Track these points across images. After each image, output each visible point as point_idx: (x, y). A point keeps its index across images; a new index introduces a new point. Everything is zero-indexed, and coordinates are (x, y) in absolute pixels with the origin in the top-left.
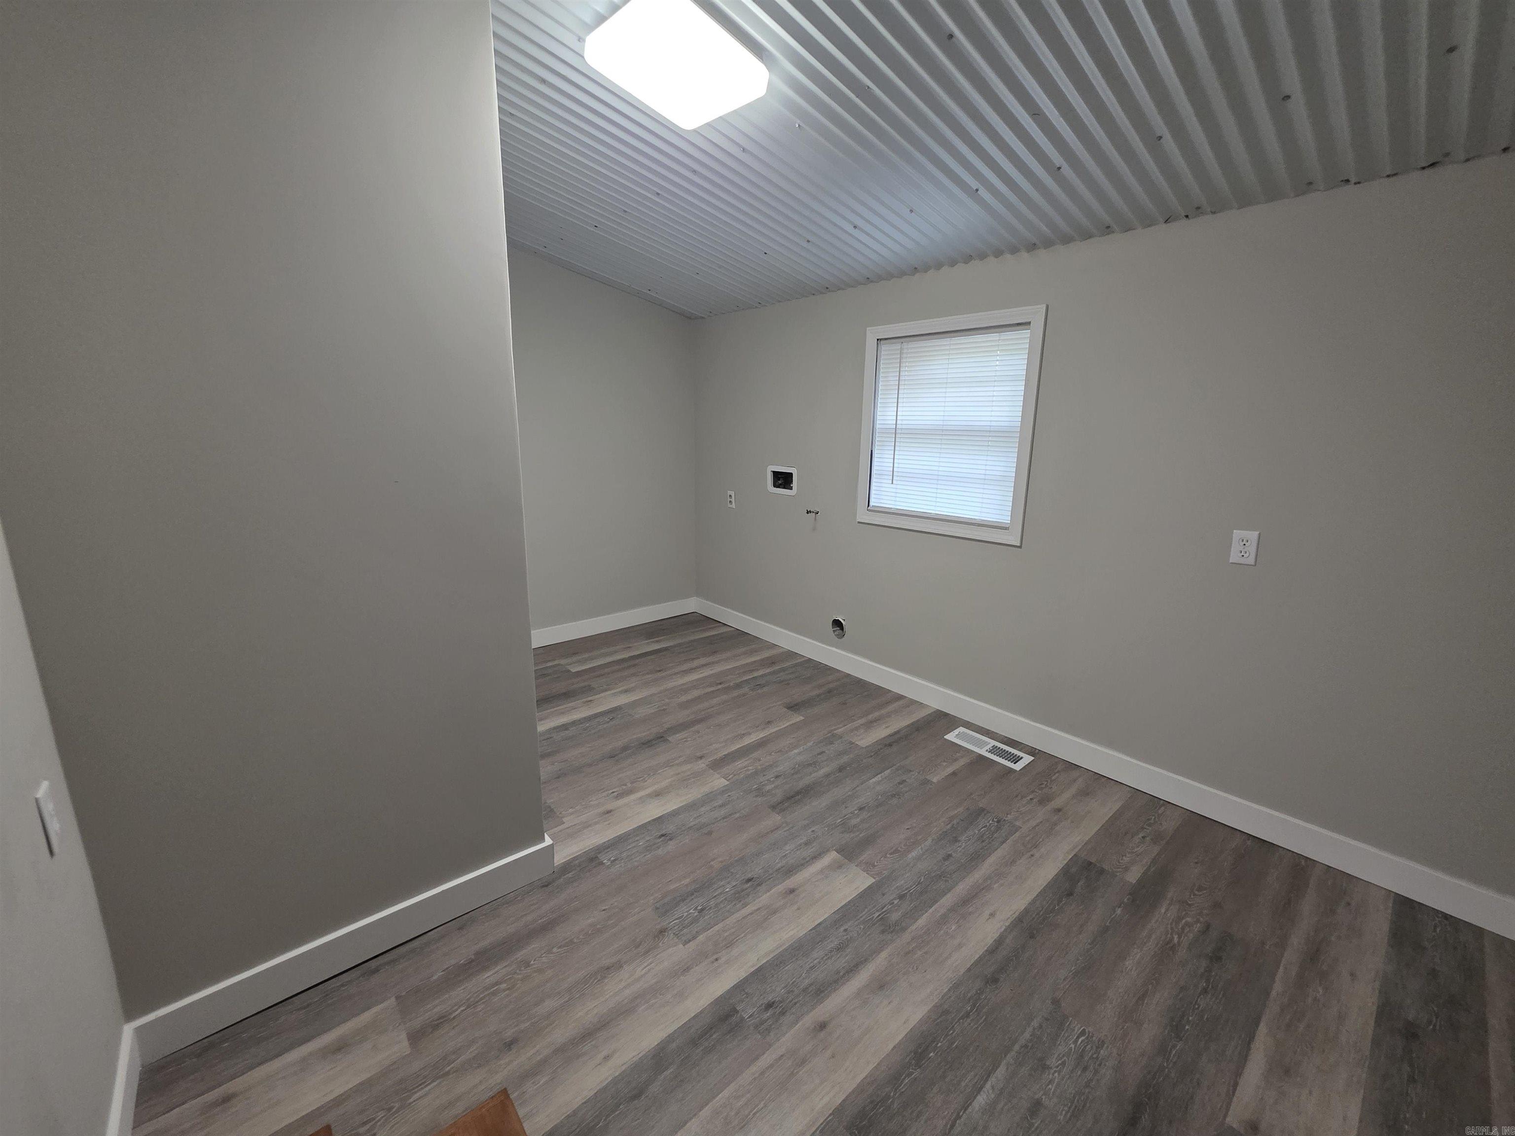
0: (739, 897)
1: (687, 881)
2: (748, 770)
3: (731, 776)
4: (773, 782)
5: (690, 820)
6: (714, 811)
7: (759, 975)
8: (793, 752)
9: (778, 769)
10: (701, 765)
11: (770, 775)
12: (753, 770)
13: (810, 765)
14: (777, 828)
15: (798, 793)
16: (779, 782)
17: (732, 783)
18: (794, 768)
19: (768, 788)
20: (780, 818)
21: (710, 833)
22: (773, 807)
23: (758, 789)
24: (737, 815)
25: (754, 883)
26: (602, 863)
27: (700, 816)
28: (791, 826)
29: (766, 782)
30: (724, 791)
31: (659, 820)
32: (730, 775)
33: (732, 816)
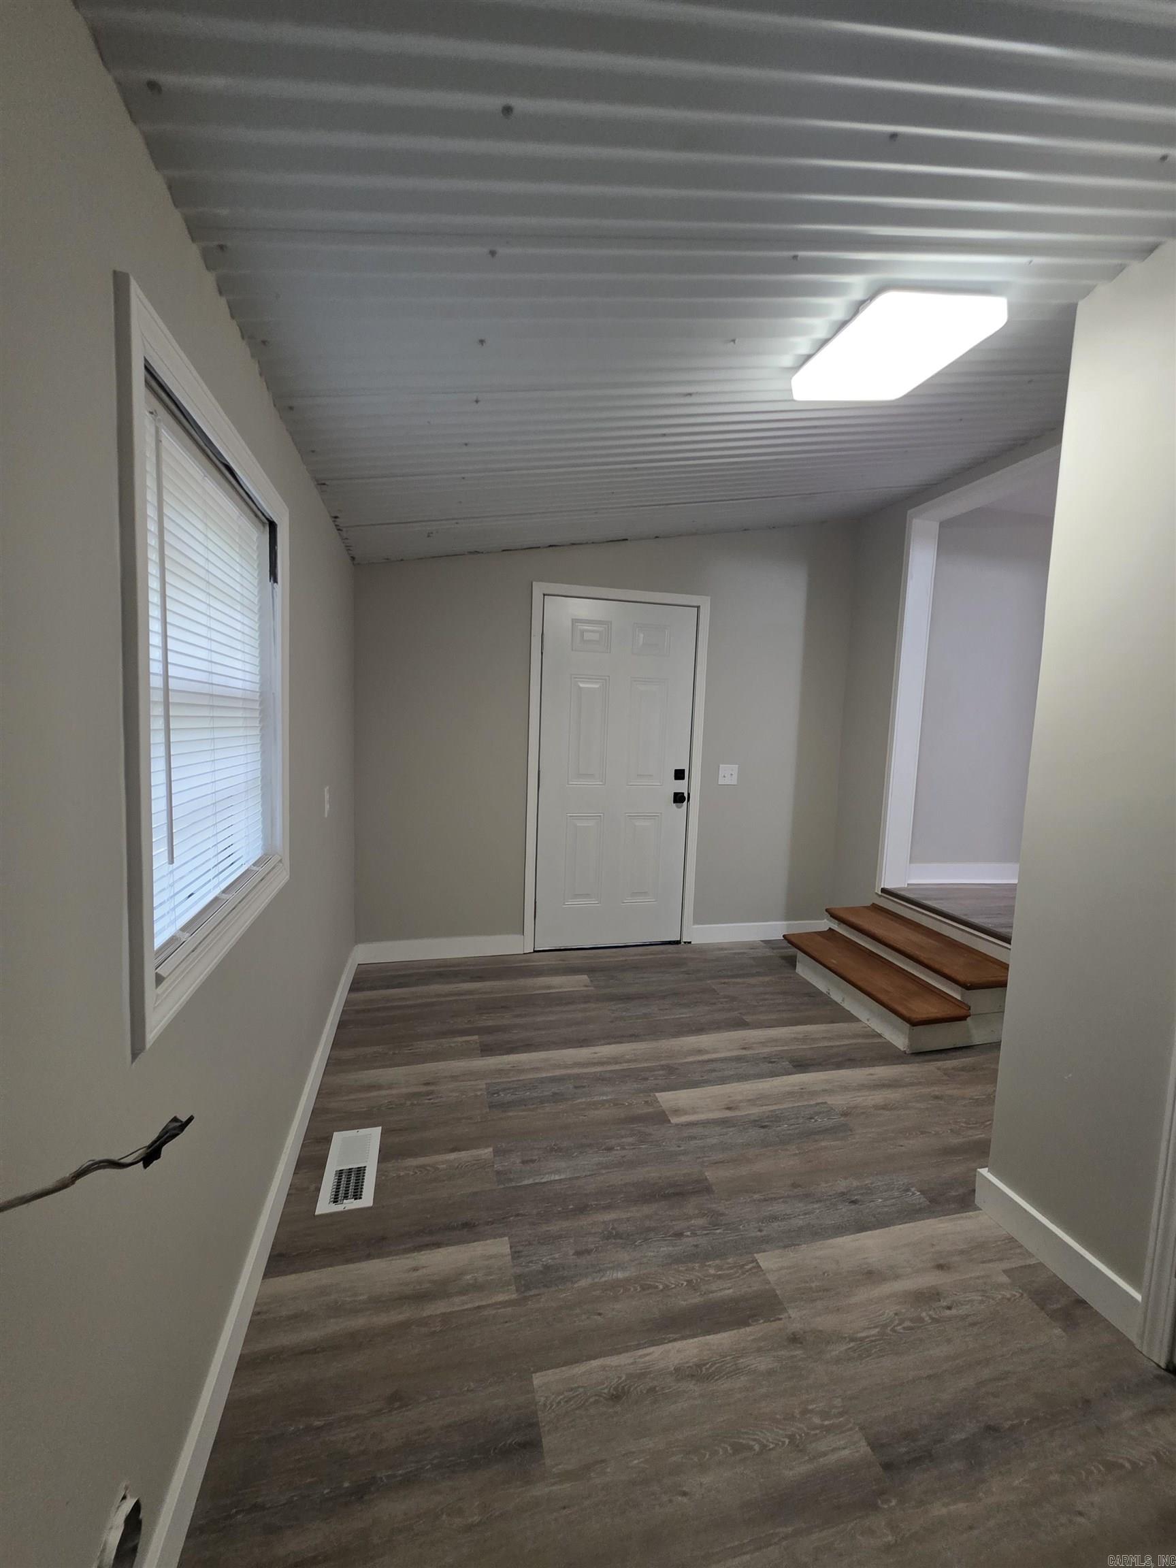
0: (776, 1118)
1: (823, 1144)
2: (719, 1268)
3: (748, 1267)
4: (688, 1228)
5: (820, 1212)
6: (786, 1214)
7: (773, 1074)
8: (627, 1274)
9: (671, 1249)
10: (796, 1318)
11: (688, 1241)
12: (709, 1266)
13: (618, 1236)
14: (716, 1163)
15: (666, 1197)
16: (679, 1225)
17: (750, 1253)
18: (646, 1240)
19: (701, 1222)
20: (706, 1174)
21: (794, 1185)
22: (708, 1190)
23: (716, 1225)
24: (756, 1196)
25: (759, 1123)
26: (922, 1192)
27: (805, 1214)
28: (699, 1160)
29: (698, 1232)
30: (765, 1242)
31: (862, 1228)
32: (751, 1269)
33: (762, 1197)
